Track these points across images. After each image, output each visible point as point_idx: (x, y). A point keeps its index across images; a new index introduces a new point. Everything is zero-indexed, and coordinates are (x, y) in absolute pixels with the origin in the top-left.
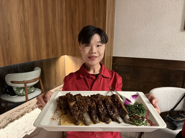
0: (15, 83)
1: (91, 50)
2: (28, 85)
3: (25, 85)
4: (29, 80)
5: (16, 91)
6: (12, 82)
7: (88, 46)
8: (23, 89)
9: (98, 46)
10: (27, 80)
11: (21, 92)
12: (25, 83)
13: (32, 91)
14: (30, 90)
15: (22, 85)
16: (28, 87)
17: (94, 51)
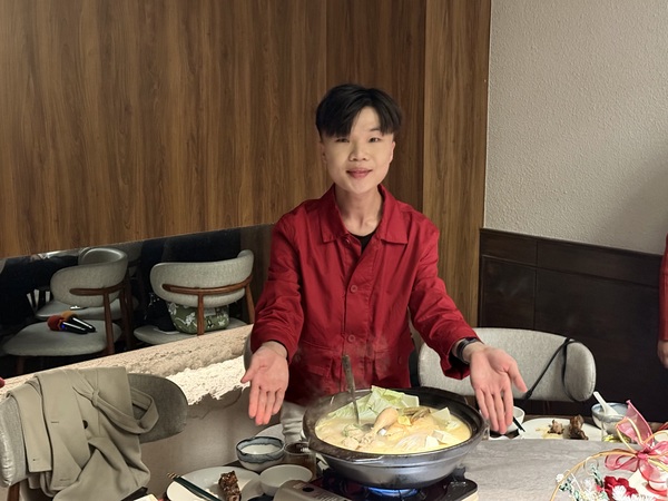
0: (174, 292)
1: (354, 151)
2: (210, 301)
3: (200, 301)
4: (210, 286)
5: (176, 316)
6: (167, 287)
7: (343, 141)
8: (193, 314)
9: (372, 140)
10: (205, 286)
11: (189, 320)
12: (201, 293)
13: (222, 323)
14: (214, 320)
15: (192, 300)
16: (209, 309)
17: (361, 155)
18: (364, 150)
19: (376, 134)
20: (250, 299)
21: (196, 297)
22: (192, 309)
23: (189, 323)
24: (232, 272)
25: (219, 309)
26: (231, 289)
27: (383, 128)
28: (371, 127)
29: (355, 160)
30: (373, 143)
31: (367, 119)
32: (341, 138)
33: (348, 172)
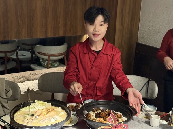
0: (41, 54)
1: (95, 28)
2: (52, 58)
3: (49, 58)
4: (52, 53)
5: (42, 62)
6: (39, 53)
7: (92, 25)
8: (47, 62)
9: (101, 25)
10: (50, 53)
11: (46, 63)
12: (49, 55)
13: (56, 65)
14: (53, 64)
15: (46, 57)
16: (52, 60)
17: (97, 30)
18: (98, 28)
19: (102, 23)
20: (65, 59)
21: (48, 57)
22: (47, 60)
23: (45, 64)
24: (59, 50)
25: (56, 61)
26: (59, 55)
27: (105, 21)
28: (101, 21)
29: (95, 31)
30: (101, 26)
31: (100, 18)
32: (91, 24)
33: (93, 34)
